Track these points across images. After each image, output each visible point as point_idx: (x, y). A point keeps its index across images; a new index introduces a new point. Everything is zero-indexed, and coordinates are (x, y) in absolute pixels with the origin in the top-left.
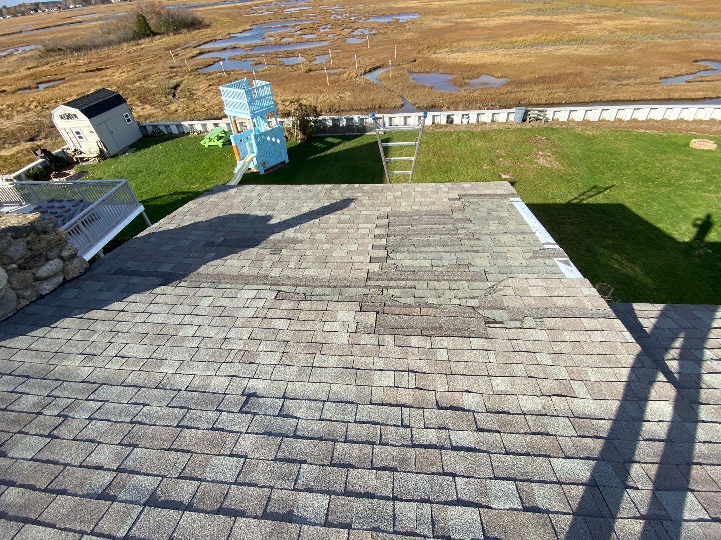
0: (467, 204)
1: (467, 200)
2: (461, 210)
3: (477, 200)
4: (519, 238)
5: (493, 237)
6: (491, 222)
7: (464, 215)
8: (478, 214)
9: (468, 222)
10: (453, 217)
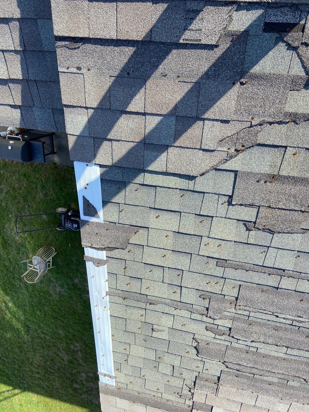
0: (186, 391)
1: (182, 401)
2: (202, 379)
3: (166, 396)
4: (135, 287)
5: (177, 297)
6: (164, 335)
7: (201, 366)
8: (177, 363)
9: (202, 345)
10: (223, 367)
